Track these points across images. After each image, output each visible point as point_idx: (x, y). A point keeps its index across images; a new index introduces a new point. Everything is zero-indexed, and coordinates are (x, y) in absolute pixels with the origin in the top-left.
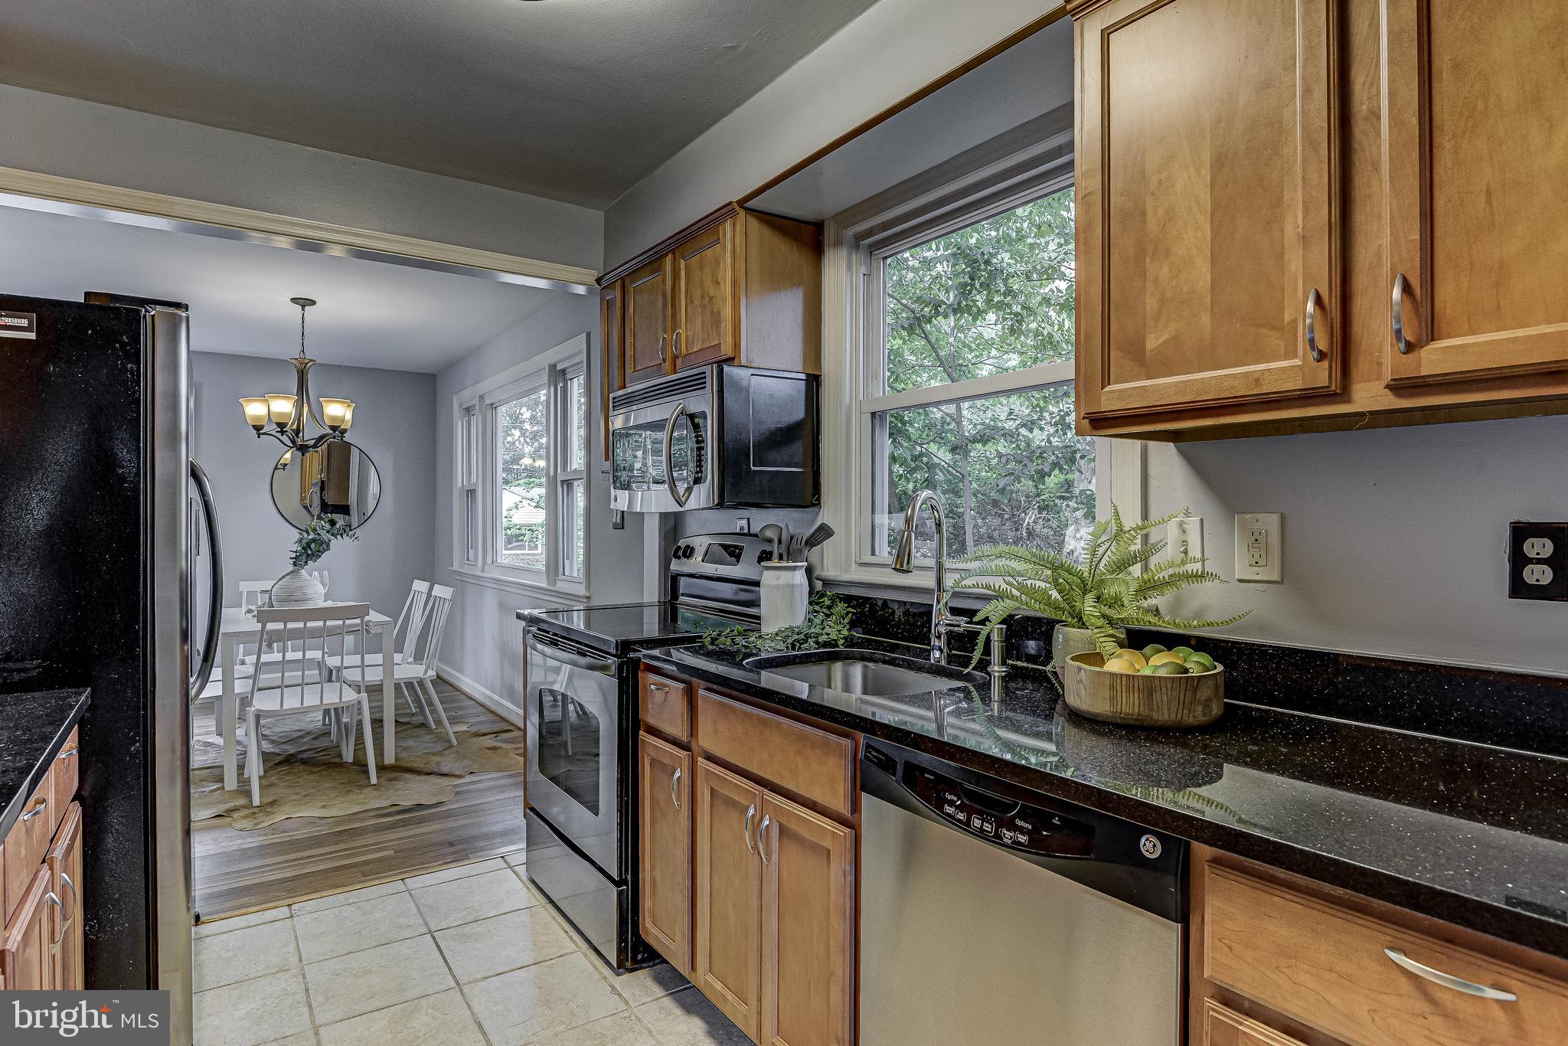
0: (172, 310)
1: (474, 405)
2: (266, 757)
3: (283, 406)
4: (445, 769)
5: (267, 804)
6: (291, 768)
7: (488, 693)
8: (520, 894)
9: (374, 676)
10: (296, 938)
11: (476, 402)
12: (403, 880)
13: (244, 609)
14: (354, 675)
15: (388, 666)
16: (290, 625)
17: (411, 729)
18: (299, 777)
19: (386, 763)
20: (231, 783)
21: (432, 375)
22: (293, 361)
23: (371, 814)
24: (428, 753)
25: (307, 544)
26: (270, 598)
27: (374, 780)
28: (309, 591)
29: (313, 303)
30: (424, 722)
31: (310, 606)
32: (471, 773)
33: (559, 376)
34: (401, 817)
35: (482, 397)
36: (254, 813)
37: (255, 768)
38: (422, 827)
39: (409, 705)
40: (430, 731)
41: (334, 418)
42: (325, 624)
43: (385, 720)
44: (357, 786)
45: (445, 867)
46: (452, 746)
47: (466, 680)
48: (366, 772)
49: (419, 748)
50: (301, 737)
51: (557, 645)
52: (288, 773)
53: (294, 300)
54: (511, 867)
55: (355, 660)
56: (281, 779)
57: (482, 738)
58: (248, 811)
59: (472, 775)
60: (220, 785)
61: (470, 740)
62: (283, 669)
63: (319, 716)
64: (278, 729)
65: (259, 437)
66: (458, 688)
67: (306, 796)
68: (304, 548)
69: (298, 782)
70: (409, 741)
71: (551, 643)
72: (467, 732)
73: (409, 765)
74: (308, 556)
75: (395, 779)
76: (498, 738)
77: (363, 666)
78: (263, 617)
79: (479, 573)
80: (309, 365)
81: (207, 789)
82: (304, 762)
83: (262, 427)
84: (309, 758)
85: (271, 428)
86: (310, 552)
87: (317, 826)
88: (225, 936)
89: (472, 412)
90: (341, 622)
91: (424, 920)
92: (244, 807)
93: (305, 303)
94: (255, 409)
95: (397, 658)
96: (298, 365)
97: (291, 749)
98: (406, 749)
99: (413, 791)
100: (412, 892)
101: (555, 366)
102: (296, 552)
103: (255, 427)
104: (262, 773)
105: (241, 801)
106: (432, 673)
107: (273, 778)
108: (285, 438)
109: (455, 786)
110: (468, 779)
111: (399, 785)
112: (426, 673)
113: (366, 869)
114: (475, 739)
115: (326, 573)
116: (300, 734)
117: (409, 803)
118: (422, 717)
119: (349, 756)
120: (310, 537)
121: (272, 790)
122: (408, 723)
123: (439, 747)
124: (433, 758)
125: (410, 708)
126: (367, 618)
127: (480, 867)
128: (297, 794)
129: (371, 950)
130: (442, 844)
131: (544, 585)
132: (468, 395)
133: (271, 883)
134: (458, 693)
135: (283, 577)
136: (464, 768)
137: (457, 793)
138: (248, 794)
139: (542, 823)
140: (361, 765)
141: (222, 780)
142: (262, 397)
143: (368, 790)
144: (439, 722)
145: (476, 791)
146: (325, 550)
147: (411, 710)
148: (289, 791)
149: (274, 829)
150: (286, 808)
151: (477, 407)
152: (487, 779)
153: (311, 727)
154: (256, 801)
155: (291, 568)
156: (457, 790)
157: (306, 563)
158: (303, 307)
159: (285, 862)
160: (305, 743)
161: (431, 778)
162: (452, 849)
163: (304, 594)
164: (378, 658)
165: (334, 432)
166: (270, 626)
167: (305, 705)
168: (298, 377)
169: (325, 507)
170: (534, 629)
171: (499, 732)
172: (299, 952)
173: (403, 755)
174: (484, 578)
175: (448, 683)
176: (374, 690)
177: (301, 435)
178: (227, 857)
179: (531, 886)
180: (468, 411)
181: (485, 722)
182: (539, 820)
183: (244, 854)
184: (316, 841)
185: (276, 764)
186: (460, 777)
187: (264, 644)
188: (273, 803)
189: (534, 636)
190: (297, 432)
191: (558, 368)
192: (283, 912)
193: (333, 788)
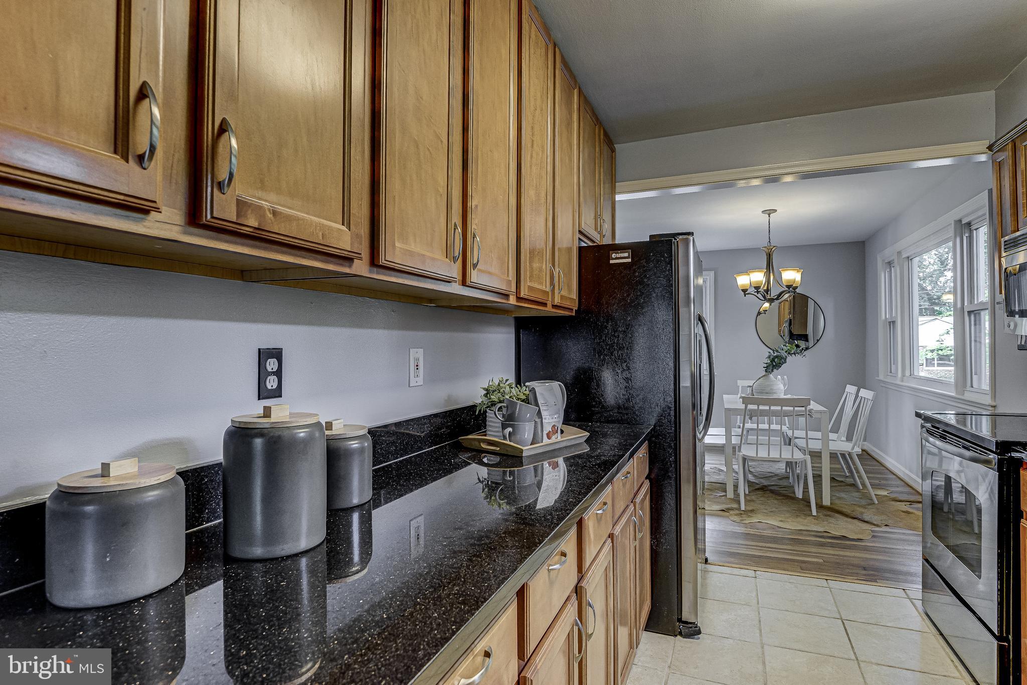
0: (685, 237)
1: (893, 260)
2: (750, 484)
3: (758, 277)
4: (867, 518)
5: (749, 511)
6: (764, 494)
7: (907, 472)
8: (916, 620)
9: (815, 445)
10: (757, 590)
11: (895, 257)
12: (827, 580)
13: (739, 395)
14: (802, 443)
15: (825, 440)
16: (761, 407)
17: (844, 486)
18: (768, 500)
19: (824, 504)
20: (730, 494)
21: (861, 242)
22: (764, 249)
23: (813, 533)
24: (854, 504)
25: (773, 359)
26: (752, 391)
27: (814, 513)
28: (775, 387)
29: (775, 211)
30: (854, 483)
31: (775, 396)
32: (886, 525)
33: (965, 228)
34: (830, 541)
35: (899, 253)
36: (741, 514)
37: (742, 489)
38: (845, 551)
39: (844, 469)
40: (858, 490)
41: (788, 281)
42: (782, 408)
43: (823, 475)
44: (804, 514)
45: (858, 581)
46: (874, 504)
47: (890, 460)
48: (810, 506)
49: (847, 499)
50: (772, 477)
51: (946, 439)
52: (762, 496)
53: (764, 212)
54: (910, 599)
55: (802, 433)
56: (757, 498)
57: (898, 503)
58: (737, 512)
59: (887, 527)
60: (724, 494)
61: (889, 502)
62: (757, 434)
63: (783, 466)
64: (758, 469)
65: (745, 296)
66: (884, 465)
67: (771, 512)
68: (771, 361)
69: (768, 503)
70: (841, 494)
71: (941, 437)
72: (886, 496)
73: (841, 509)
74: (774, 366)
75: (829, 516)
76: (912, 506)
77: (807, 438)
78: (746, 401)
79: (899, 382)
80: (773, 249)
81: (718, 495)
82: (772, 492)
83: (747, 290)
84: (775, 490)
85: (752, 290)
86: (774, 364)
87: (776, 531)
88: (720, 574)
89: (892, 265)
90: (792, 408)
91: (838, 610)
92: (736, 509)
93: (769, 212)
94: (743, 280)
95: (832, 436)
96: (767, 251)
97: (765, 483)
98: (839, 498)
99: (840, 527)
100: (832, 589)
101: (960, 221)
102: (767, 364)
103: (743, 290)
104: (747, 492)
105: (735, 506)
106: (858, 450)
107: (753, 497)
108: (759, 296)
109: (873, 531)
110: (884, 529)
111: (831, 520)
112: (853, 448)
113: (803, 565)
114: (893, 503)
115: (785, 377)
116: (771, 474)
117: (838, 534)
118: (852, 480)
119: (799, 494)
120: (775, 355)
121: (752, 503)
122: (842, 481)
123: (863, 502)
124: (858, 509)
125: (844, 471)
126: (809, 407)
127: (885, 591)
128: (766, 509)
129: (800, 614)
130: (858, 566)
131: (953, 394)
132: (889, 253)
133: (747, 555)
134: (884, 468)
135: (760, 378)
136: (881, 520)
137: (874, 536)
138: (739, 502)
139: (936, 574)
140: (806, 501)
141: (725, 491)
142: (746, 272)
143: (809, 518)
144: (864, 485)
145: (890, 539)
146: (783, 363)
147: (845, 473)
148: (762, 507)
149: (751, 525)
150: (759, 516)
151: (896, 261)
152: (899, 532)
153: (778, 472)
154: (743, 508)
155: (764, 373)
156: (876, 534)
157: (772, 371)
158: (769, 215)
159: (757, 546)
160: (773, 481)
161: (856, 521)
162: (864, 572)
163: (772, 389)
164: (818, 435)
165: (789, 289)
166: (750, 407)
167: (770, 456)
168: (767, 258)
169: (792, 336)
170: (929, 425)
171: (914, 502)
172: (758, 599)
173: (837, 502)
174: (903, 386)
175: (876, 460)
176: (816, 455)
177: (769, 293)
178: (725, 534)
179: (925, 617)
180: (890, 264)
181: (902, 493)
182: (933, 571)
183: (734, 535)
184: (774, 540)
185: (756, 489)
186: (877, 526)
187: (747, 417)
188: (752, 511)
189: (927, 430)
190: (767, 291)
191: (963, 222)
192: (751, 573)
193: (788, 511)
